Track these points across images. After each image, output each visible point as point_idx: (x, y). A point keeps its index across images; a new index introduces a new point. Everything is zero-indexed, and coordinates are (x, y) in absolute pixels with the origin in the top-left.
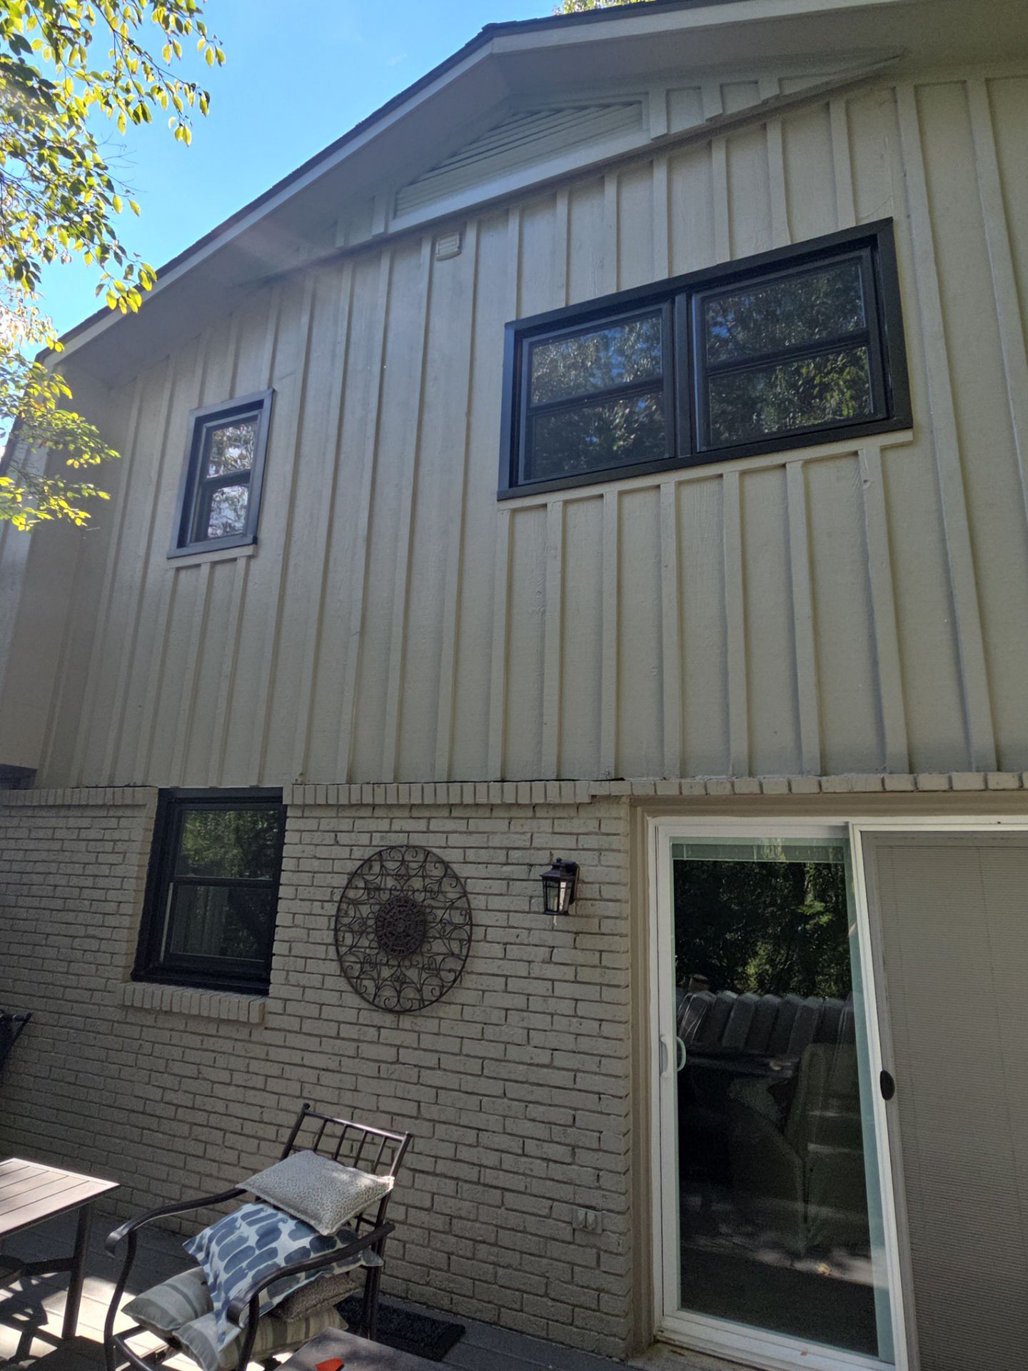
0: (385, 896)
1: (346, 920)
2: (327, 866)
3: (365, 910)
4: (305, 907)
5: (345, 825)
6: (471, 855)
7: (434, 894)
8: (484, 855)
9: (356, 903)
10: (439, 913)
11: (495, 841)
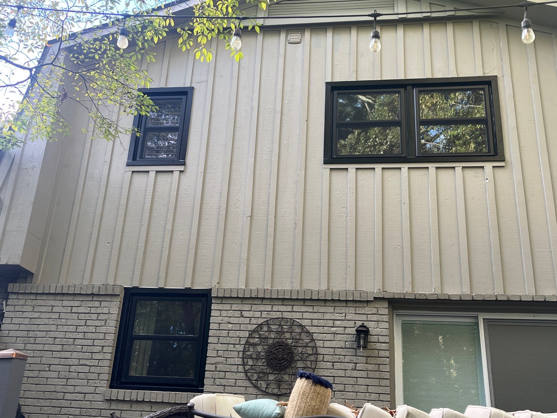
0: (271, 341)
1: (248, 353)
2: (237, 327)
3: (259, 348)
4: (224, 347)
5: (247, 307)
6: (315, 322)
7: (297, 340)
8: (322, 323)
9: (254, 345)
10: (300, 349)
11: (328, 316)
